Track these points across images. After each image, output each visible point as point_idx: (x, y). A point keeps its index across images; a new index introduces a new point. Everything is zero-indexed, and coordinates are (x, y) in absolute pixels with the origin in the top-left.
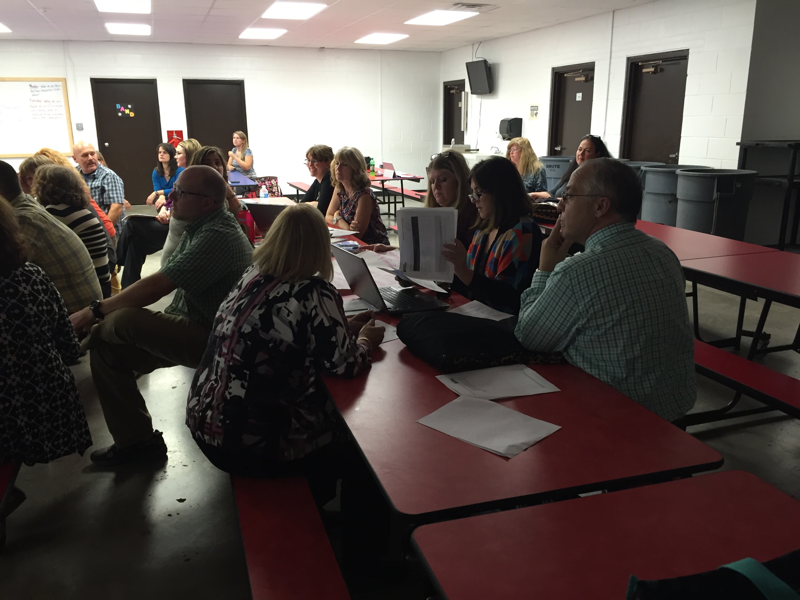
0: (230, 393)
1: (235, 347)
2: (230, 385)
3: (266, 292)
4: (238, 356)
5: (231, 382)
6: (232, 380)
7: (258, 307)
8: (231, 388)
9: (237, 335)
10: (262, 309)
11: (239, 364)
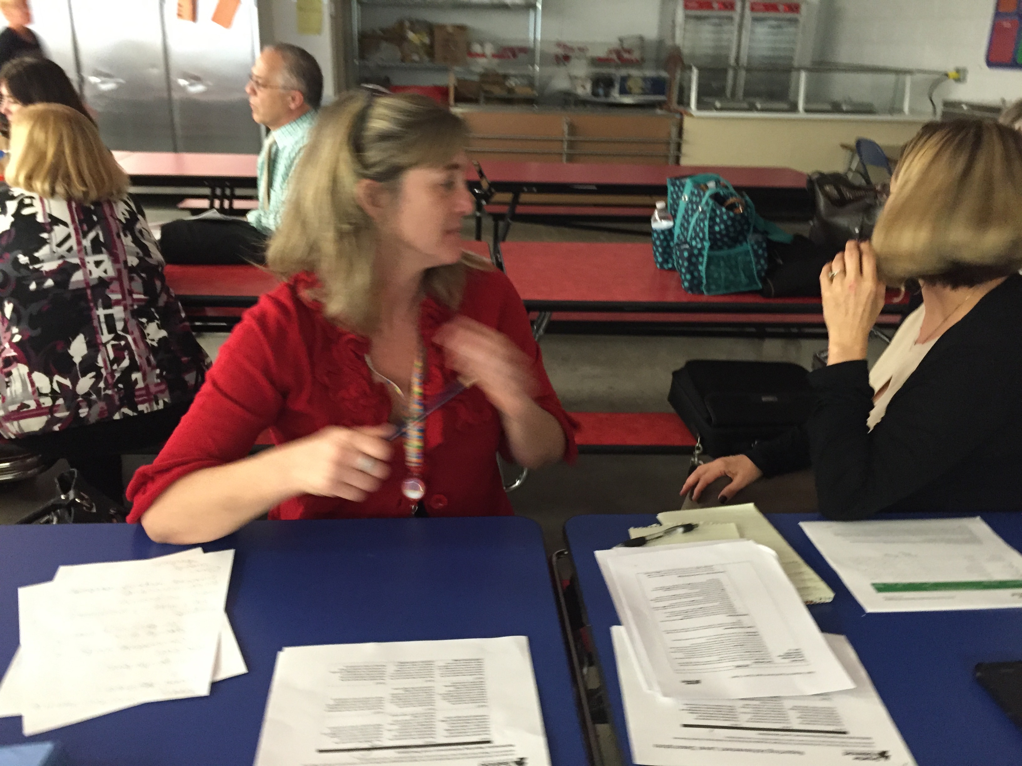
6: (145, 325)
10: (128, 235)
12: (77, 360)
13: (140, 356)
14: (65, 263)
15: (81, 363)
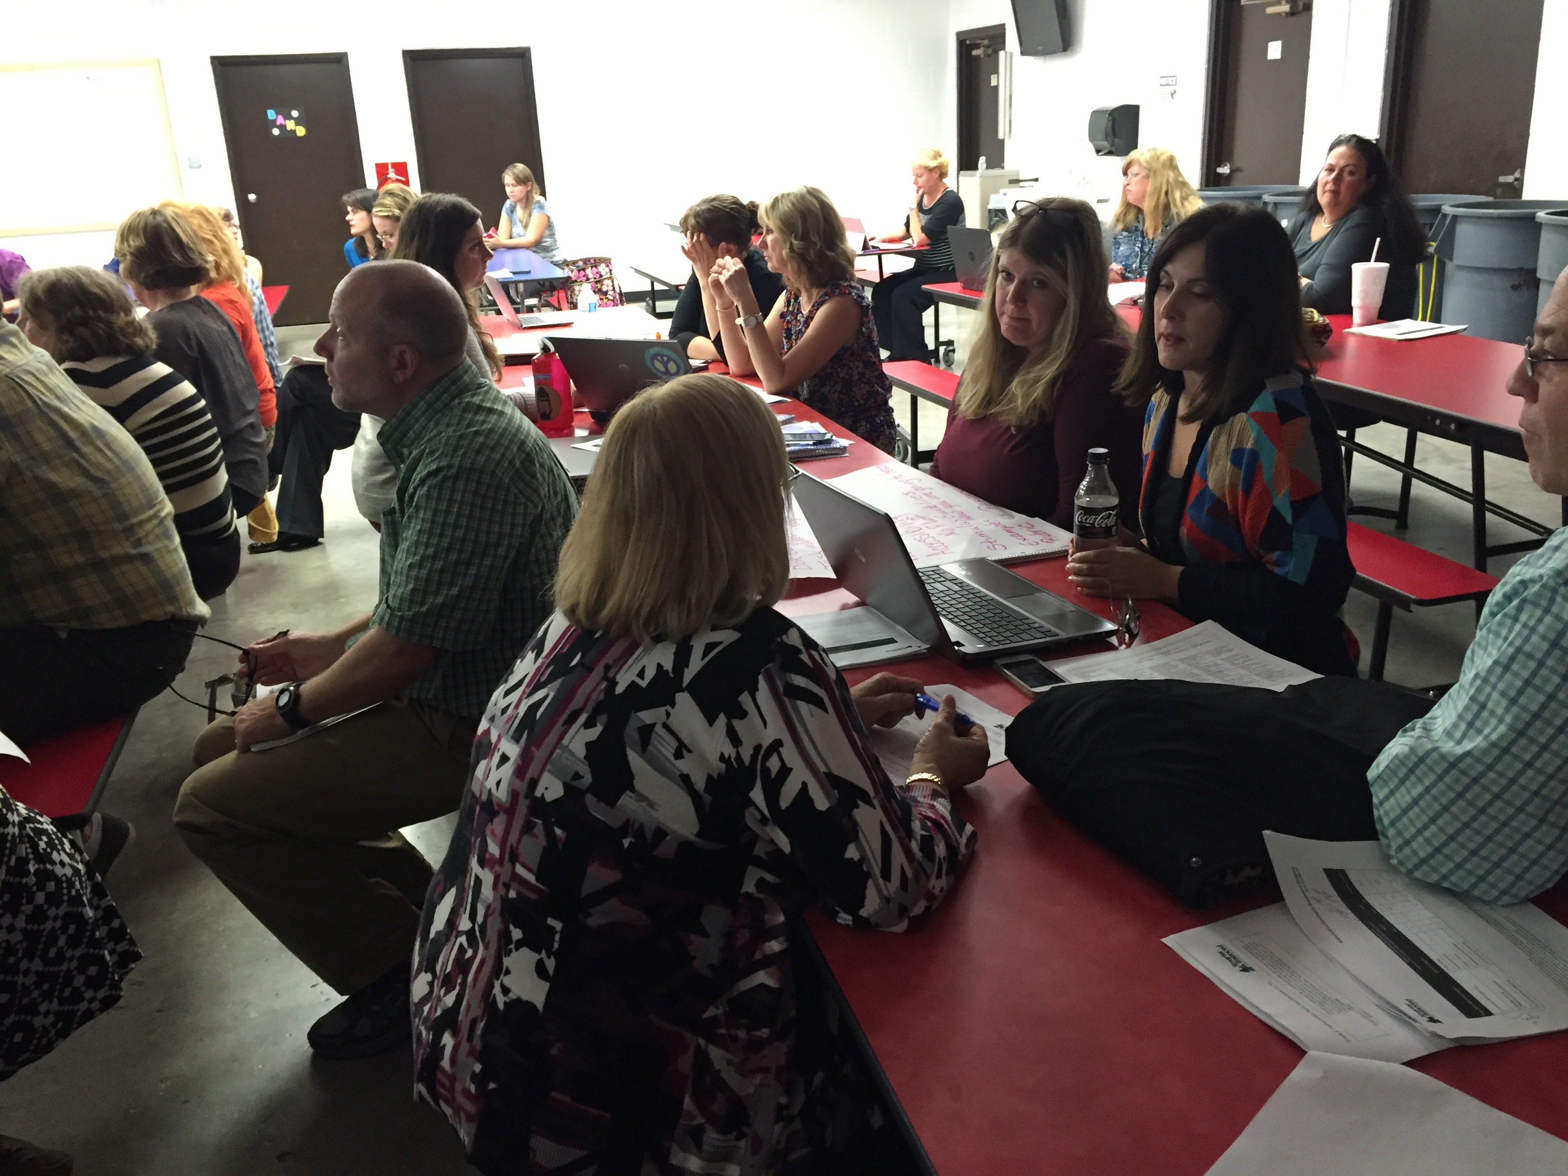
0: (505, 991)
1: (519, 841)
2: (507, 962)
3: (608, 668)
4: (529, 870)
5: (509, 953)
6: (512, 946)
7: (583, 717)
8: (508, 972)
9: (523, 807)
10: (595, 726)
11: (533, 896)
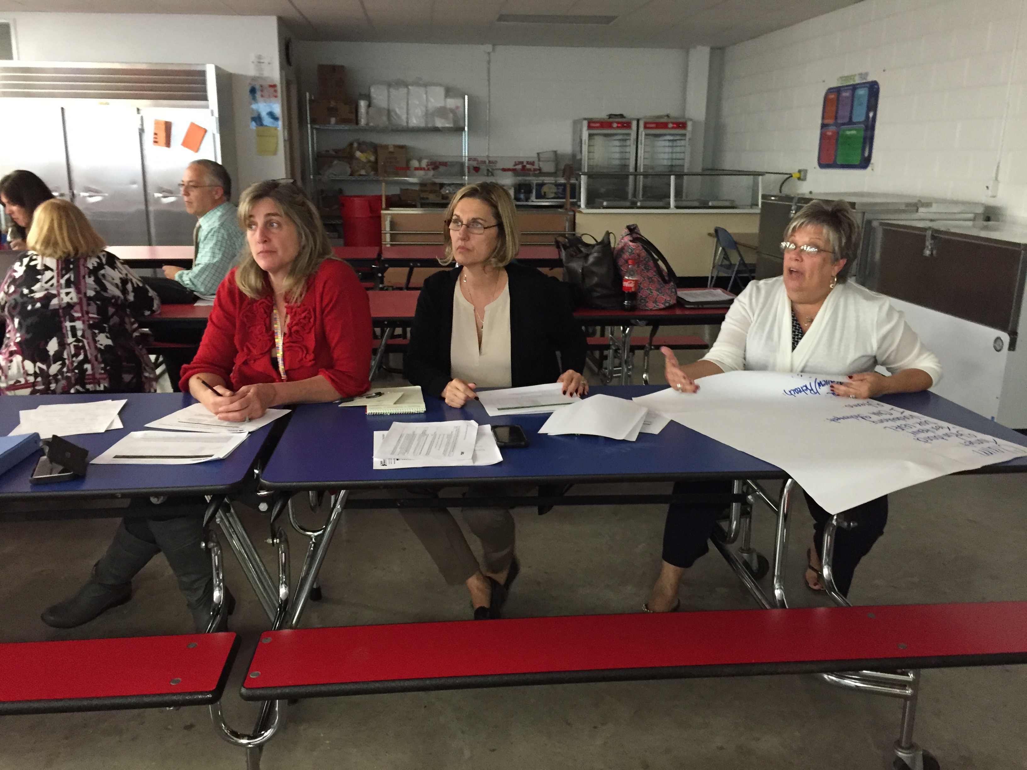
4: (94, 315)
10: (91, 277)
12: (51, 353)
13: (91, 354)
14: (48, 293)
15: (54, 355)
